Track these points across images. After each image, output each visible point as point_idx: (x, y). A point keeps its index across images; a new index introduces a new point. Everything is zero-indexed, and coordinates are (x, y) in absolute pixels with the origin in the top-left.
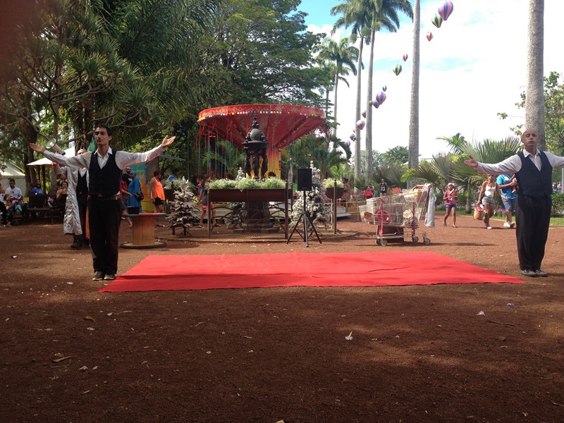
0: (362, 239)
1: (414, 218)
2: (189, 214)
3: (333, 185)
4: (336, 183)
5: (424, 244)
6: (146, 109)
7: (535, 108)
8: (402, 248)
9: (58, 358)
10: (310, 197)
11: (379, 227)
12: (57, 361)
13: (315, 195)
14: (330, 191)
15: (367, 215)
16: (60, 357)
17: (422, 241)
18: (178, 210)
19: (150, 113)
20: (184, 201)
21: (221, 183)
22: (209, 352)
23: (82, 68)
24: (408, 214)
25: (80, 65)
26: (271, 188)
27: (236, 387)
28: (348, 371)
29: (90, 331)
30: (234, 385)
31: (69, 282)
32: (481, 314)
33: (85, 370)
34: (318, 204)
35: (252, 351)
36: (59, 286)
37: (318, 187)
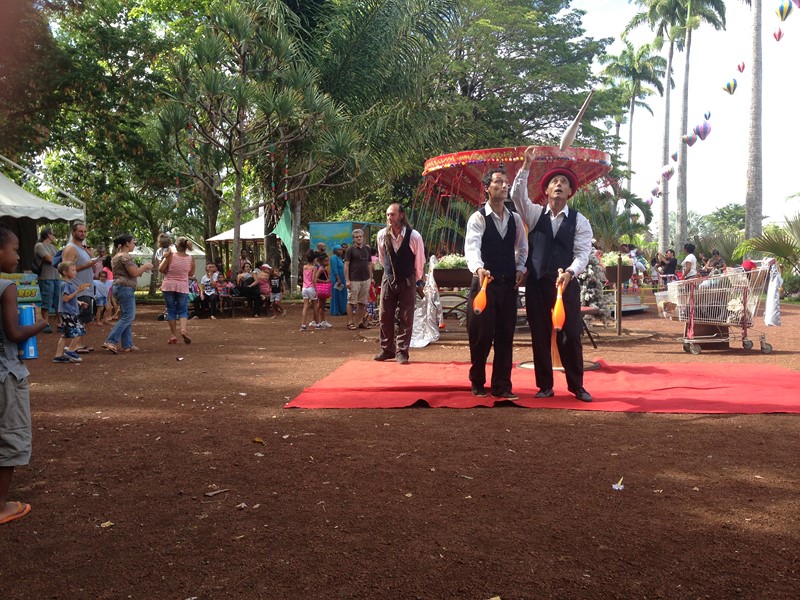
0: (663, 343)
1: (745, 311)
3: (616, 262)
5: (762, 352)
6: (353, 161)
8: (725, 357)
9: (212, 490)
11: (688, 326)
12: (211, 494)
13: (587, 277)
14: (611, 269)
15: (669, 307)
16: (214, 489)
17: (760, 348)
19: (358, 166)
21: (450, 260)
22: (409, 495)
23: (271, 109)
24: (735, 305)
25: (268, 105)
27: (439, 545)
28: (609, 535)
29: (258, 458)
30: (437, 542)
31: (242, 393)
33: (243, 509)
34: (592, 290)
35: (470, 497)
36: (228, 398)
37: (594, 266)
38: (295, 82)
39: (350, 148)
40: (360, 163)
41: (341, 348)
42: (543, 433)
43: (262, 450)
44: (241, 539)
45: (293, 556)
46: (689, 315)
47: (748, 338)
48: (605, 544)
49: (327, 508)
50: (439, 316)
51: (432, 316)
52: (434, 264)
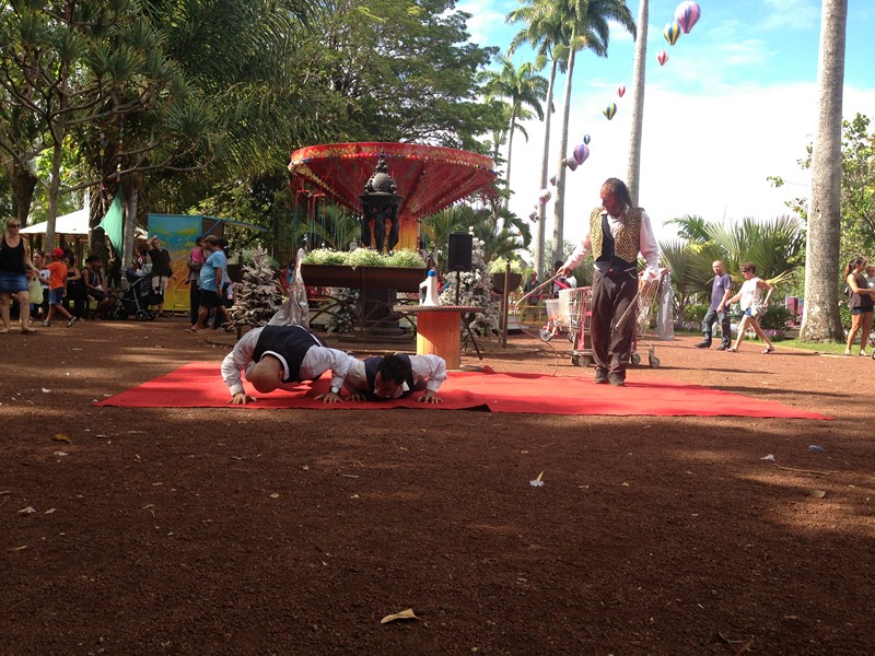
2: (266, 305)
3: (504, 269)
4: (509, 266)
6: (206, 142)
7: (827, 169)
10: (467, 284)
13: (474, 282)
14: (498, 277)
18: (247, 298)
19: (211, 149)
20: (257, 284)
21: (321, 255)
26: (402, 266)
27: (320, 551)
28: (538, 533)
29: (59, 457)
30: (317, 548)
31: (44, 390)
32: (767, 458)
33: (29, 514)
34: (479, 297)
35: (357, 496)
36: (23, 394)
37: (481, 270)
38: (137, 41)
39: (203, 126)
40: (214, 146)
41: (184, 351)
42: (438, 432)
43: (66, 448)
44: (21, 551)
45: (102, 570)
46: (579, 324)
47: (637, 352)
48: (536, 542)
49: (156, 512)
50: (304, 319)
51: (297, 318)
52: (302, 258)
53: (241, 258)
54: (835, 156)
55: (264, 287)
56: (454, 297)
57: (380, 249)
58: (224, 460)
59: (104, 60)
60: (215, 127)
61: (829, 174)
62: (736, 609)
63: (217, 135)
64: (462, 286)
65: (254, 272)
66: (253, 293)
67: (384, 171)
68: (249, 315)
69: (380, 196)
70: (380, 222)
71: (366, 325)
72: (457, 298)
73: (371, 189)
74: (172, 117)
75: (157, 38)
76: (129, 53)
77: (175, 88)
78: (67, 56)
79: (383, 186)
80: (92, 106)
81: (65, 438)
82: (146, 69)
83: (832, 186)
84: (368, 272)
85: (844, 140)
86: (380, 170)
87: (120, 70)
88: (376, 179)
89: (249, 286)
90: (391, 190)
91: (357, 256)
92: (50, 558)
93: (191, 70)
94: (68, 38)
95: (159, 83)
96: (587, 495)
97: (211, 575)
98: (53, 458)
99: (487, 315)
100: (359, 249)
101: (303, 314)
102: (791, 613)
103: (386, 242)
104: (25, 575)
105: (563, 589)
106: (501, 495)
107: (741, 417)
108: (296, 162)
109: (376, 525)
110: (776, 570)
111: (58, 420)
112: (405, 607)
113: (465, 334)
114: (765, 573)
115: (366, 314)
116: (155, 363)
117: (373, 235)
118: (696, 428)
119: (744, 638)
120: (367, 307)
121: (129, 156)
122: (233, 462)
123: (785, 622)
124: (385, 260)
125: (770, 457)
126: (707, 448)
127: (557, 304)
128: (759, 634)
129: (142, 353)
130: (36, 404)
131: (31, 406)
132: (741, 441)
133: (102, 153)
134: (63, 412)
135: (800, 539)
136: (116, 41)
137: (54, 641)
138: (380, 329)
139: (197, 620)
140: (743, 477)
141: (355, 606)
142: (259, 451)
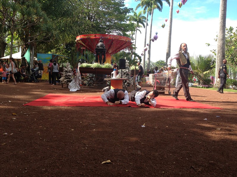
1: (170, 83)
2: (70, 78)
3: (134, 69)
4: (135, 68)
6: (53, 34)
10: (124, 73)
11: (154, 87)
13: (126, 72)
14: (133, 71)
18: (64, 77)
20: (67, 72)
21: (85, 65)
22: (73, 130)
26: (107, 68)
27: (85, 145)
28: (144, 140)
29: (14, 119)
30: (84, 144)
31: (9, 101)
32: (205, 119)
33: (6, 135)
34: (128, 76)
35: (95, 130)
36: (4, 102)
37: (128, 69)
38: (34, 6)
39: (52, 29)
40: (55, 35)
41: (47, 91)
42: (117, 113)
43: (15, 117)
44: (4, 145)
45: (26, 150)
46: (155, 83)
47: (170, 91)
48: (143, 142)
49: (40, 134)
50: (80, 82)
51: (78, 82)
52: (79, 66)
53: (63, 66)
54: (224, 38)
55: (69, 73)
56: (121, 76)
57: (101, 63)
58: (59, 120)
59: (25, 11)
60: (55, 30)
61: (222, 43)
62: (197, 160)
63: (56, 32)
64: (123, 73)
65: (66, 69)
66: (66, 75)
67: (102, 42)
68: (65, 81)
69: (101, 49)
70: (101, 56)
71: (97, 84)
72: (122, 76)
73: (98, 47)
74: (44, 27)
75: (39, 5)
76: (32, 9)
77: (44, 19)
78: (15, 10)
79: (101, 46)
80: (21, 24)
81: (15, 114)
82: (36, 14)
83: (223, 46)
84: (97, 69)
85: (226, 33)
86: (101, 42)
87: (29, 14)
88: (99, 44)
89: (65, 73)
90: (104, 47)
91: (94, 65)
92: (12, 146)
93: (48, 14)
94: (15, 5)
95: (40, 18)
96: (157, 129)
97: (55, 151)
98: (12, 120)
99: (130, 81)
100: (95, 63)
101: (80, 81)
102: (211, 161)
103: (102, 61)
104: (5, 151)
105: (150, 155)
106: (134, 130)
107: (198, 108)
108: (78, 39)
109: (100, 138)
110: (207, 149)
111: (13, 109)
112: (108, 159)
113: (124, 86)
114: (204, 150)
115: (97, 81)
116: (40, 94)
117: (99, 59)
118: (186, 111)
119: (199, 167)
120: (97, 79)
121: (32, 37)
122: (61, 121)
123: (210, 163)
124: (102, 66)
125: (206, 119)
126: (189, 117)
127: (148, 78)
128: (203, 166)
129: (36, 91)
130: (8, 105)
131: (6, 106)
132: (198, 115)
133: (24, 37)
134: (15, 107)
135: (214, 141)
136: (28, 6)
137: (13, 169)
138: (101, 85)
139: (52, 163)
140: (198, 124)
141: (94, 159)
142: (68, 118)
